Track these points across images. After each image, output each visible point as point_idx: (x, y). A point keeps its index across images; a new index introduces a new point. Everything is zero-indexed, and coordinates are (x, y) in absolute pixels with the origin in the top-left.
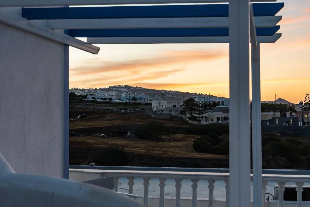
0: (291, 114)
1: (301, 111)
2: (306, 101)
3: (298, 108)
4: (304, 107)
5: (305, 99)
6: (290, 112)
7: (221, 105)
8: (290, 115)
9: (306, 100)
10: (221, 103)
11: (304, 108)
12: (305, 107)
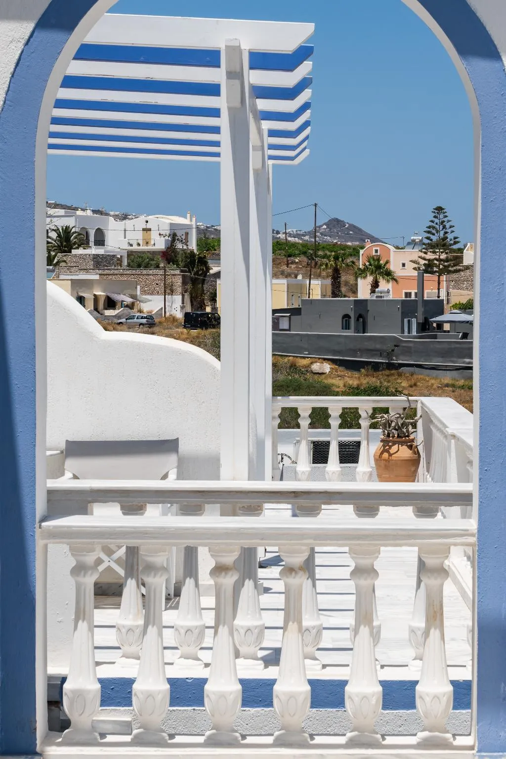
0: (375, 285)
1: (415, 273)
2: (432, 237)
3: (404, 265)
4: (424, 259)
5: (429, 227)
6: (370, 279)
7: (92, 244)
8: (373, 292)
9: (434, 231)
10: (92, 238)
11: (425, 265)
12: (429, 260)
